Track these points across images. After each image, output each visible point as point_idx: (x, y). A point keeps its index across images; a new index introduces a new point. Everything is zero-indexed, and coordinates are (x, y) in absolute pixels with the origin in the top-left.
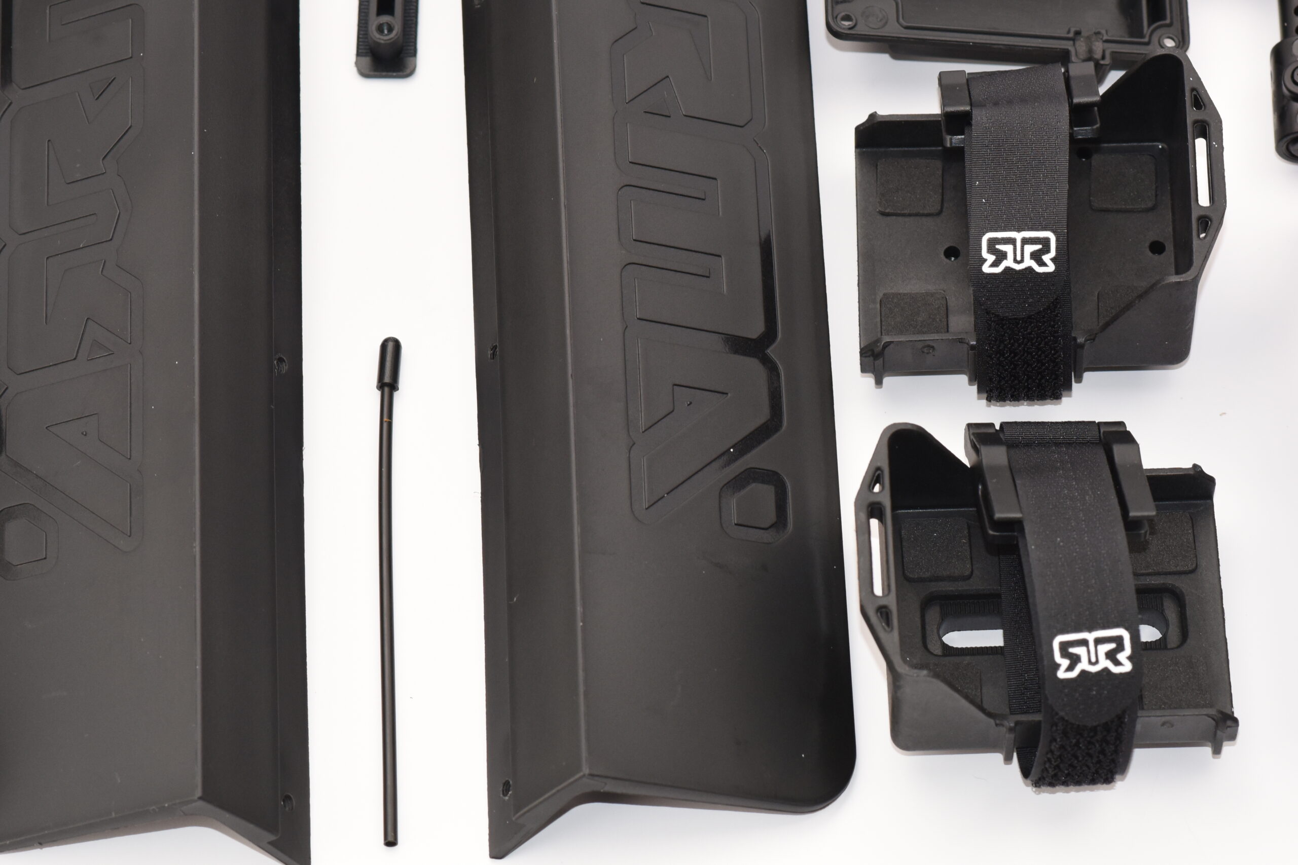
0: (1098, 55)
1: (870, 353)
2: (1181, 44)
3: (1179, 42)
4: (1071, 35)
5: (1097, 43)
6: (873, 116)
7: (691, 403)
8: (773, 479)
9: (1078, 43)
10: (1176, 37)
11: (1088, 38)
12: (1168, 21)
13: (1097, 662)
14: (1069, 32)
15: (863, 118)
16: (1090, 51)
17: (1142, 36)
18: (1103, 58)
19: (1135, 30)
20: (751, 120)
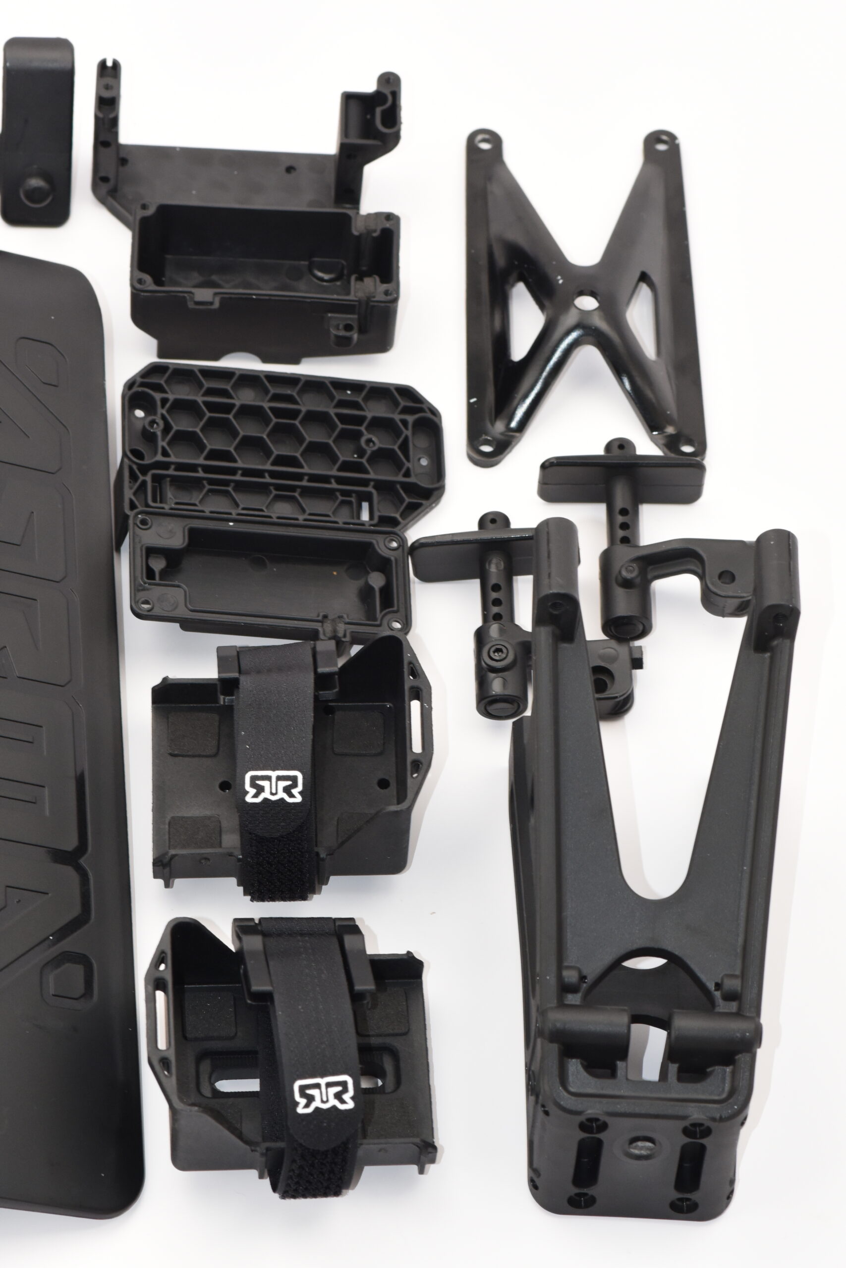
0: (340, 634)
1: (160, 864)
2: (405, 625)
3: (404, 624)
4: (320, 618)
5: (340, 625)
6: (165, 679)
7: (19, 901)
8: (83, 960)
9: (325, 624)
10: (401, 620)
11: (333, 620)
12: (395, 608)
13: (327, 1101)
14: (318, 616)
15: (157, 681)
16: (335, 631)
17: (375, 619)
18: (345, 636)
19: (370, 615)
20: (69, 682)
